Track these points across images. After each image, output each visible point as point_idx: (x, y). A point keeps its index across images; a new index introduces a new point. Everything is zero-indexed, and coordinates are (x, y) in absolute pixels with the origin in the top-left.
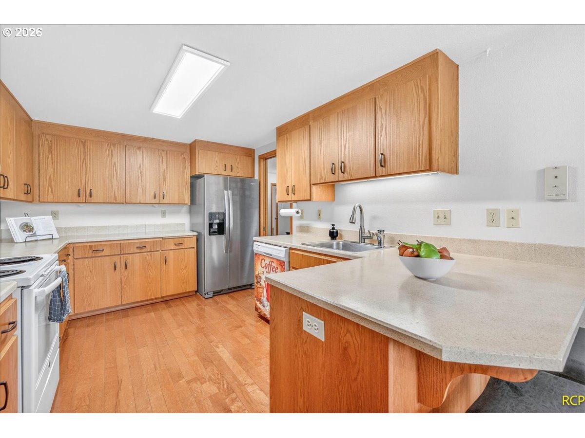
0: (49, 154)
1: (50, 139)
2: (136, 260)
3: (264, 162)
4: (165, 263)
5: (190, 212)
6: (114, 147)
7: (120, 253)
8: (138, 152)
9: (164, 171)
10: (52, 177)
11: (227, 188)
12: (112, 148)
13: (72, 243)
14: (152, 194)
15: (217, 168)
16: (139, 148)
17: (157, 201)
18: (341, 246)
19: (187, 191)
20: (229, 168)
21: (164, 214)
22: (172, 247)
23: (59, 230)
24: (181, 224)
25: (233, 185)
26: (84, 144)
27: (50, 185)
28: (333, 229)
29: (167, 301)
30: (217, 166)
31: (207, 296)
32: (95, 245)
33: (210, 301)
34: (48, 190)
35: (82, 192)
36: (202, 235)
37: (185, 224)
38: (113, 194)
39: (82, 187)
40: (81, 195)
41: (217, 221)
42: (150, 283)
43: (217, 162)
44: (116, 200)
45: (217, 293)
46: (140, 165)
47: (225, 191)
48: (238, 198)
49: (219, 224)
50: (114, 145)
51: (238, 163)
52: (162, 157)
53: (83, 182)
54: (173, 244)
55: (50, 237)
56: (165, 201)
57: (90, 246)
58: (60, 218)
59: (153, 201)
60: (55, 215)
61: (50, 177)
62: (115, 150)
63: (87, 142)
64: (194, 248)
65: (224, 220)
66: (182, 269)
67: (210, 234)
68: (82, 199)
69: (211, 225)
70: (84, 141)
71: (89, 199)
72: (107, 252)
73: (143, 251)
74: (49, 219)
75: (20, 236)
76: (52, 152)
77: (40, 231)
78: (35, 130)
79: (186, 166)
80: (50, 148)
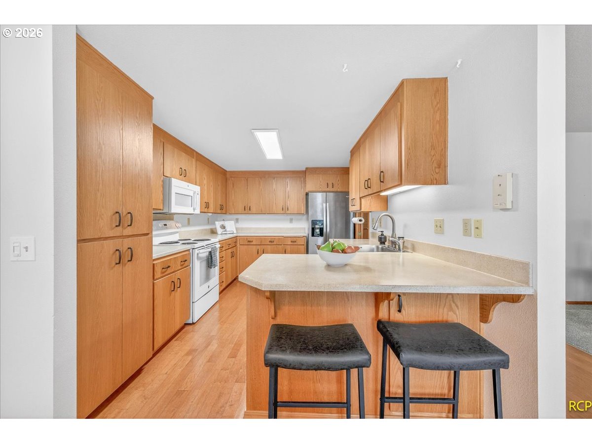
0: (233, 188)
1: (233, 180)
6: (261, 180)
7: (260, 244)
8: (273, 181)
11: (325, 201)
13: (238, 236)
14: (281, 207)
15: (321, 186)
16: (274, 178)
17: (284, 212)
18: (380, 249)
19: (303, 204)
20: (330, 186)
21: (291, 220)
22: (290, 243)
23: (237, 229)
24: (302, 228)
26: (247, 180)
27: (233, 205)
28: (382, 235)
32: (249, 238)
34: (232, 207)
35: (246, 207)
38: (260, 208)
39: (246, 205)
40: (246, 209)
41: (318, 226)
43: (321, 181)
44: (262, 212)
46: (275, 189)
47: (324, 204)
49: (319, 229)
50: (261, 178)
51: (338, 181)
52: (287, 182)
53: (247, 202)
54: (290, 241)
55: (232, 232)
56: (288, 212)
58: (239, 223)
59: (282, 212)
60: (237, 220)
64: (303, 245)
65: (322, 225)
67: (313, 235)
68: (246, 211)
69: (313, 229)
71: (250, 212)
72: (254, 243)
73: (273, 244)
74: (233, 222)
75: (220, 231)
76: (233, 186)
77: (228, 229)
78: (228, 176)
79: (302, 187)
80: (233, 184)
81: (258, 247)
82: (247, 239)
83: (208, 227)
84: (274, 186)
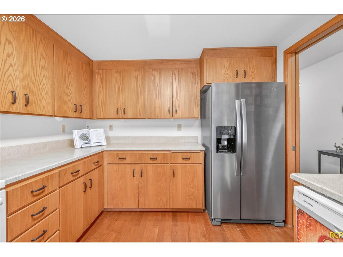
0: (101, 84)
1: (101, 73)
2: (150, 170)
3: (294, 57)
4: (174, 176)
5: (202, 126)
6: (139, 72)
7: (137, 162)
8: (156, 73)
9: (177, 87)
10: (103, 100)
11: (239, 96)
12: (138, 73)
13: (106, 151)
14: (167, 109)
15: (227, 76)
16: (157, 70)
17: (170, 116)
19: (197, 104)
20: (241, 74)
21: (179, 127)
22: (180, 161)
23: (107, 139)
24: (194, 137)
25: (247, 92)
26: (120, 73)
27: (102, 106)
29: (176, 213)
30: (227, 74)
31: (215, 223)
32: (120, 154)
33: (217, 228)
34: (101, 109)
35: (119, 109)
36: (209, 150)
37: (197, 136)
38: (139, 111)
39: (119, 107)
40: (119, 113)
41: (226, 137)
42: (160, 193)
43: (227, 69)
44: (141, 116)
45: (225, 221)
46: (158, 84)
47: (236, 101)
48: (252, 108)
49: (228, 140)
50: (139, 70)
51: (254, 67)
52: (175, 75)
53: (120, 103)
54: (181, 158)
55: (100, 144)
56: (177, 116)
57: (117, 154)
58: (113, 130)
59: (168, 116)
60: (111, 128)
61: (102, 100)
62: (140, 74)
63: (122, 70)
64: (201, 164)
65: (235, 135)
66: (190, 184)
67: (218, 150)
68: (119, 116)
69: (219, 141)
70: (120, 70)
71: (124, 116)
72: (128, 161)
73: (155, 162)
74: (101, 131)
75: (78, 143)
76: (102, 82)
77: (94, 139)
78: (95, 68)
79: (195, 81)
80: (101, 79)
81: (135, 167)
82: (117, 155)
83: (65, 138)
84: (157, 81)
